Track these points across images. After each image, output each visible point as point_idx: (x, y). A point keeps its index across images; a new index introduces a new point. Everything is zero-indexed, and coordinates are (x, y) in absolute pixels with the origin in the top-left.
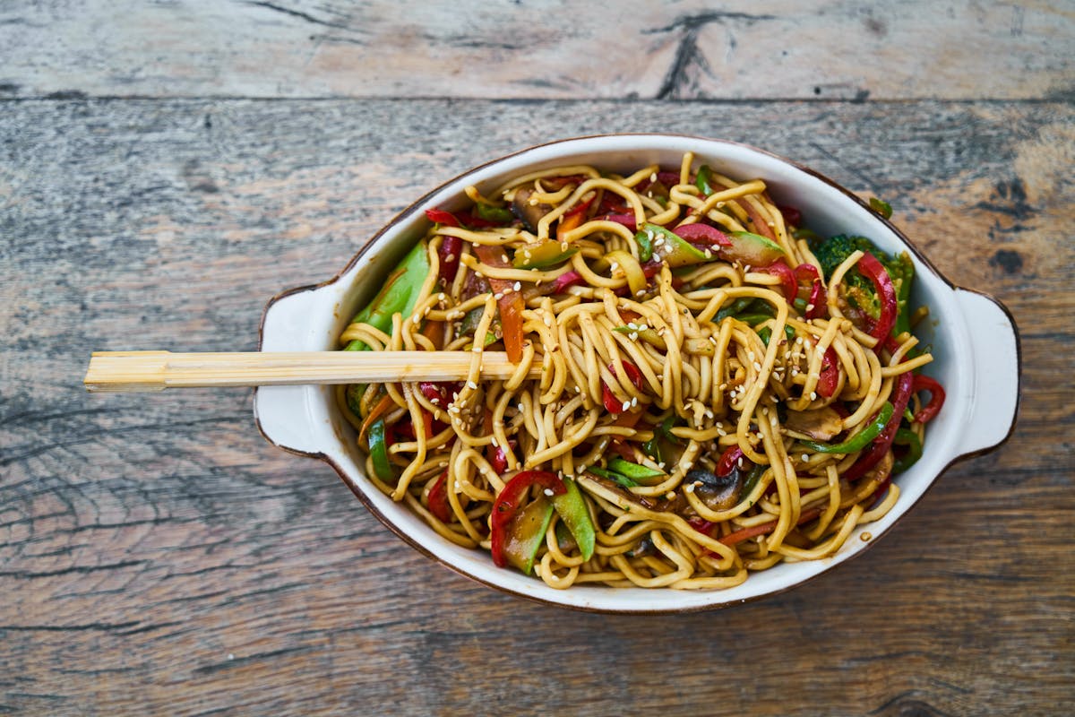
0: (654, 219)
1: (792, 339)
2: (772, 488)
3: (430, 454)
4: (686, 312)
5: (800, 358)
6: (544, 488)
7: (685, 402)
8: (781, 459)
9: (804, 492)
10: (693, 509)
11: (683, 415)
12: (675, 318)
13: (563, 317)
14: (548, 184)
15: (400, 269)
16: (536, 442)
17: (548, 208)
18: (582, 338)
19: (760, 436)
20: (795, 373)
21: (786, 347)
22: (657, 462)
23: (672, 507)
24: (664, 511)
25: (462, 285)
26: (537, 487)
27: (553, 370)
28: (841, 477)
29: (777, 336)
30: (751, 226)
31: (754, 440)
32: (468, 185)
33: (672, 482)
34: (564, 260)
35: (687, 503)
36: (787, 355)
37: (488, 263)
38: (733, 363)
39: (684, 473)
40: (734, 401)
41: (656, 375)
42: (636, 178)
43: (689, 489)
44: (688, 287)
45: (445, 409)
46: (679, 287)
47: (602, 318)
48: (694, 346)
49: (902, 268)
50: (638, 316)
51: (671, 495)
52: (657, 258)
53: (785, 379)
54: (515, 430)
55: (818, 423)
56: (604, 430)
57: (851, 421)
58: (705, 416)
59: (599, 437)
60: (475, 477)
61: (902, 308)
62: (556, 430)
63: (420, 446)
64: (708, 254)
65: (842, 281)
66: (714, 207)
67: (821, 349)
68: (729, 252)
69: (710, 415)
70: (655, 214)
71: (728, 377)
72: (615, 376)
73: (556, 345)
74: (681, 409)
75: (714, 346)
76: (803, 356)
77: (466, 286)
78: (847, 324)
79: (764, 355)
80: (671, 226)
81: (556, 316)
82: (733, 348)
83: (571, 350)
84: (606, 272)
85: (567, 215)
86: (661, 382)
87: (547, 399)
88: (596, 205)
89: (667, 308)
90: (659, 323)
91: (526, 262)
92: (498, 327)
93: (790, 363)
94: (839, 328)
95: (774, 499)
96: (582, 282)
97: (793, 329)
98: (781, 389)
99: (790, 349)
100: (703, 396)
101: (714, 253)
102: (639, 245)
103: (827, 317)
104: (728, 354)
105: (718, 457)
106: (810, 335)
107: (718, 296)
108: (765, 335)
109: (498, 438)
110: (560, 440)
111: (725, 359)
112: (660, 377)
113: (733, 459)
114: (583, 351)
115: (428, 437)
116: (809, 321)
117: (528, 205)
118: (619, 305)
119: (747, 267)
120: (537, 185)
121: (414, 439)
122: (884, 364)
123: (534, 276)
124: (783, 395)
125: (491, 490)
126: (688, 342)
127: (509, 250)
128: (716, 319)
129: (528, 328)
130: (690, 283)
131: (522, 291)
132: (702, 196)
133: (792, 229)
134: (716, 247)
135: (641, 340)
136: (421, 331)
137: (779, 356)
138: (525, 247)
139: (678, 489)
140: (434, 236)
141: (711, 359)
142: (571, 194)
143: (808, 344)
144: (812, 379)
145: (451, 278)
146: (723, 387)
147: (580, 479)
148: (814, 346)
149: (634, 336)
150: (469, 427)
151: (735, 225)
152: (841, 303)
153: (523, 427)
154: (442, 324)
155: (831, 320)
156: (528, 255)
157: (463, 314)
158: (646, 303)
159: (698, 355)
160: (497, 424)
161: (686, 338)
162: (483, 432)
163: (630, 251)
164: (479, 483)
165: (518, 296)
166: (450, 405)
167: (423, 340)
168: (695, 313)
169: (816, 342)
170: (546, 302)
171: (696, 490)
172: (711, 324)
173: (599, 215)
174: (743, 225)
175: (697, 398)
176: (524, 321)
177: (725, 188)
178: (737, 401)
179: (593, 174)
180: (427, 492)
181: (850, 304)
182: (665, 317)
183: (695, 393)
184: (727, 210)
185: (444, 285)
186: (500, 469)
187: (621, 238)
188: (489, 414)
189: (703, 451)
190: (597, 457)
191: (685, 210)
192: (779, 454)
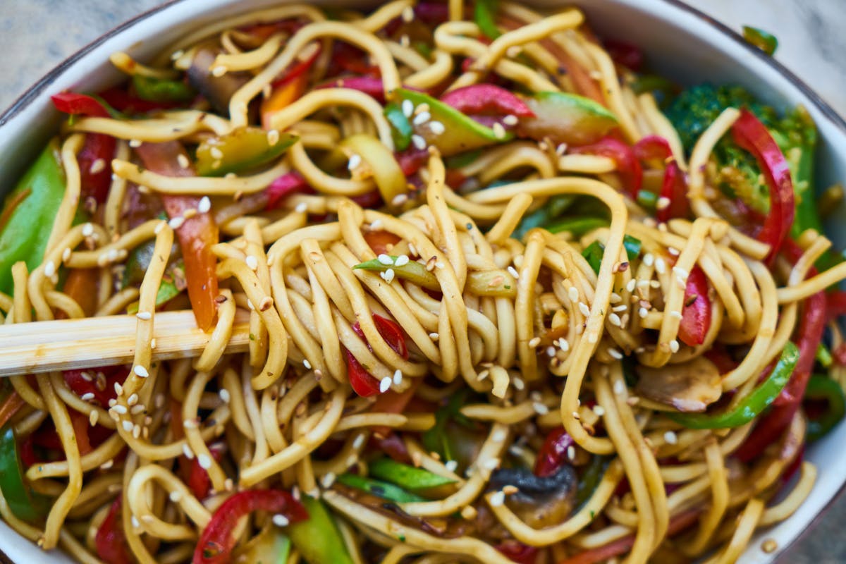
0: (413, 81)
1: (636, 259)
2: (623, 488)
3: (90, 477)
4: (470, 227)
5: (651, 289)
6: (273, 514)
7: (478, 368)
8: (635, 444)
9: (671, 488)
10: (504, 528)
11: (478, 388)
12: (451, 239)
13: (277, 252)
14: (243, 37)
15: (20, 192)
16: (253, 446)
17: (246, 76)
18: (308, 281)
19: (598, 411)
20: (644, 312)
21: (627, 273)
22: (443, 460)
23: (471, 529)
24: (458, 536)
25: (120, 207)
26: (262, 514)
27: (266, 337)
28: (729, 459)
29: (614, 255)
30: (565, 80)
31: (590, 419)
32: (116, 50)
33: (469, 490)
34: (277, 156)
35: (495, 521)
36: (630, 286)
37: (158, 169)
38: (548, 303)
39: (485, 475)
40: (554, 361)
41: (428, 332)
42: (383, 16)
43: (496, 499)
44: (472, 184)
45: (106, 408)
46: (457, 185)
47: (339, 248)
48: (485, 281)
49: (801, 131)
50: (395, 239)
51: (469, 512)
52: (420, 142)
53: (629, 324)
54: (219, 429)
55: (687, 384)
56: (357, 421)
57: (736, 377)
58: (512, 387)
59: (352, 433)
60: (165, 507)
61: (804, 194)
62: (282, 427)
63: (73, 465)
64: (498, 132)
65: (710, 159)
66: (504, 55)
67: (682, 272)
68: (533, 125)
69: (520, 385)
70: (413, 72)
71: (541, 325)
72: (364, 339)
73: (268, 299)
74: (474, 379)
75: (516, 281)
76: (655, 284)
77: (126, 207)
78: (721, 227)
79: (594, 288)
80: (438, 91)
81: (267, 247)
82: (547, 278)
83: (292, 303)
84: (341, 170)
85: (277, 85)
86: (436, 343)
87: (263, 381)
88: (323, 63)
89: (439, 224)
90: (427, 250)
91: (216, 165)
92: (179, 272)
93: (636, 298)
94: (709, 235)
95: (628, 503)
96: (308, 189)
97: (636, 241)
98: (625, 338)
99: (633, 277)
100: (506, 357)
101: (508, 128)
102: (391, 124)
103: (691, 216)
104: (539, 288)
105: (539, 443)
106: (664, 250)
107: (520, 195)
108: (594, 256)
109: (195, 445)
110: (289, 440)
111: (535, 297)
112: (434, 335)
113: (559, 449)
114: (311, 303)
115: (82, 452)
116: (662, 227)
117: (211, 76)
118: (366, 223)
119: (562, 148)
120: (226, 42)
121: (62, 457)
122: (781, 282)
123: (231, 184)
124: (627, 346)
125: (191, 524)
126: (475, 277)
127: (189, 145)
128: (518, 232)
129: (221, 271)
130: (476, 177)
131: (213, 212)
132: (486, 39)
133: (630, 78)
134: (511, 120)
135: (402, 280)
136: (61, 287)
137: (617, 288)
138: (212, 141)
139: (479, 501)
140: (69, 134)
141: (513, 301)
142: (281, 50)
143: (661, 265)
144: (670, 320)
145: (102, 197)
146: (535, 342)
147: (330, 496)
148: (671, 266)
149: (389, 275)
150: (146, 432)
151: (538, 81)
152: (711, 193)
153: (231, 425)
154: (94, 272)
155: (698, 222)
156: (217, 153)
157: (123, 254)
158: (408, 216)
159: (493, 298)
160: (190, 423)
161: (471, 271)
162: (170, 436)
163: (378, 136)
164: (171, 514)
165: (206, 220)
166: (112, 402)
167: (65, 301)
168: (485, 226)
169: (673, 260)
170: (251, 227)
171: (508, 500)
172: (511, 242)
173: (328, 79)
174: (554, 80)
175: (496, 361)
176: (219, 260)
177: (521, 23)
178: (559, 363)
179: (315, 15)
180: (93, 532)
181: (725, 195)
182: (436, 239)
183: (492, 355)
184: (526, 59)
185: (93, 208)
186: (201, 489)
187: (364, 116)
188: (175, 405)
189: (515, 434)
190: (352, 460)
191: (460, 62)
192: (630, 436)
